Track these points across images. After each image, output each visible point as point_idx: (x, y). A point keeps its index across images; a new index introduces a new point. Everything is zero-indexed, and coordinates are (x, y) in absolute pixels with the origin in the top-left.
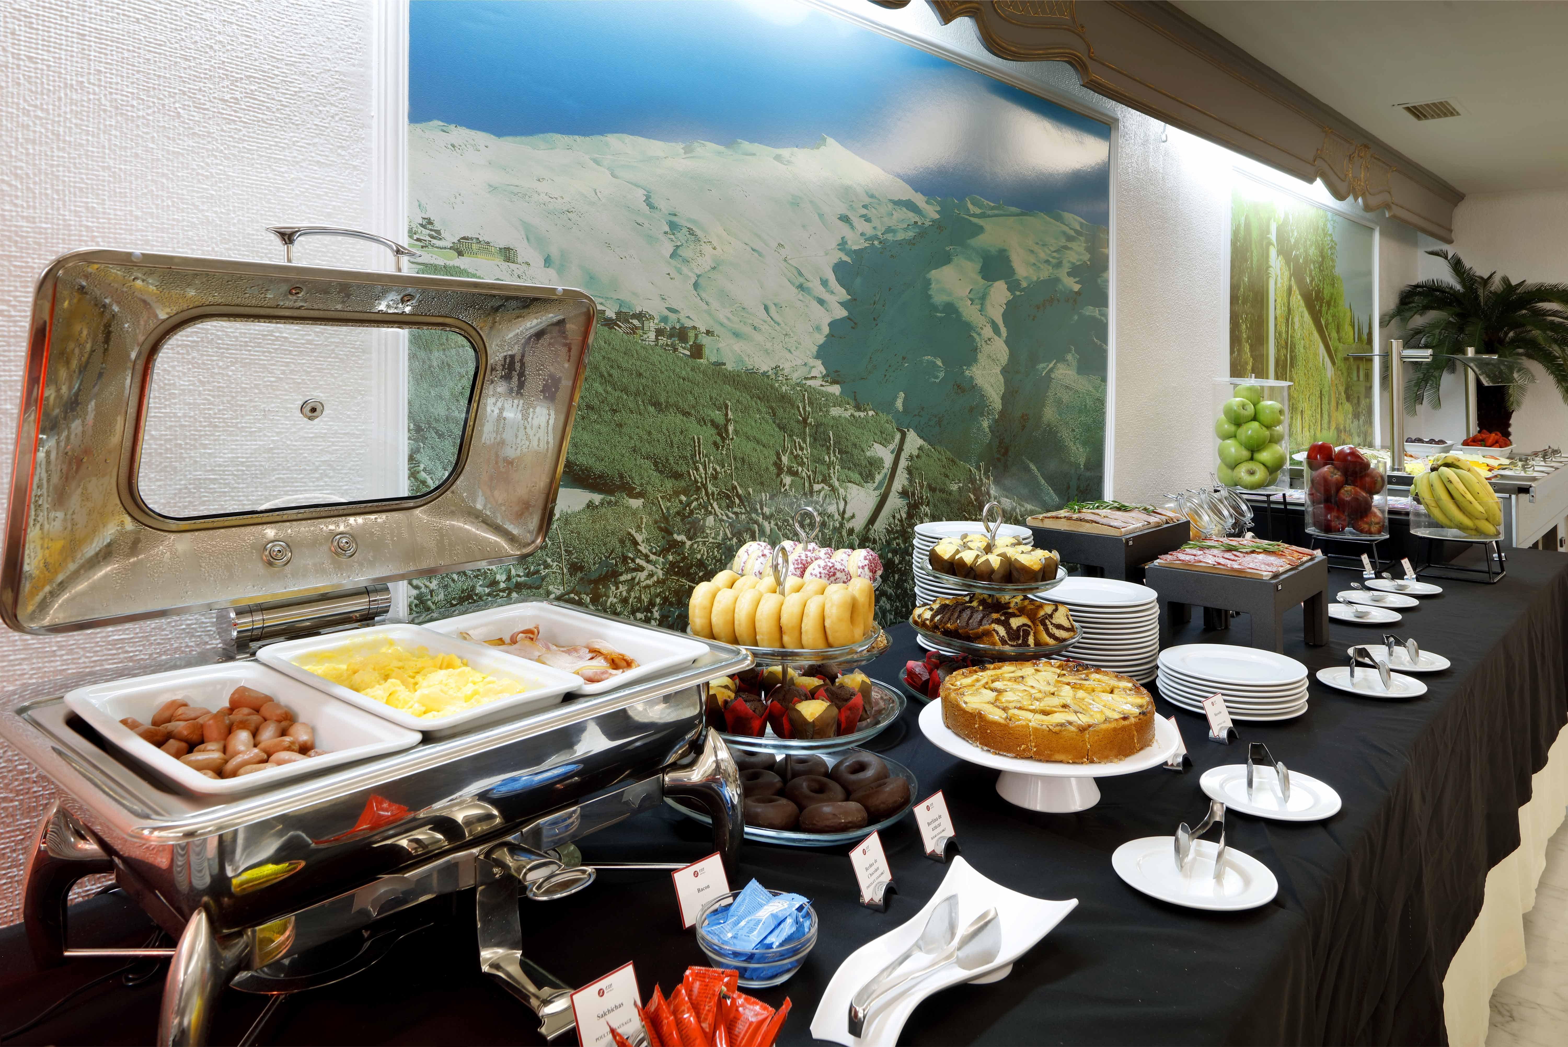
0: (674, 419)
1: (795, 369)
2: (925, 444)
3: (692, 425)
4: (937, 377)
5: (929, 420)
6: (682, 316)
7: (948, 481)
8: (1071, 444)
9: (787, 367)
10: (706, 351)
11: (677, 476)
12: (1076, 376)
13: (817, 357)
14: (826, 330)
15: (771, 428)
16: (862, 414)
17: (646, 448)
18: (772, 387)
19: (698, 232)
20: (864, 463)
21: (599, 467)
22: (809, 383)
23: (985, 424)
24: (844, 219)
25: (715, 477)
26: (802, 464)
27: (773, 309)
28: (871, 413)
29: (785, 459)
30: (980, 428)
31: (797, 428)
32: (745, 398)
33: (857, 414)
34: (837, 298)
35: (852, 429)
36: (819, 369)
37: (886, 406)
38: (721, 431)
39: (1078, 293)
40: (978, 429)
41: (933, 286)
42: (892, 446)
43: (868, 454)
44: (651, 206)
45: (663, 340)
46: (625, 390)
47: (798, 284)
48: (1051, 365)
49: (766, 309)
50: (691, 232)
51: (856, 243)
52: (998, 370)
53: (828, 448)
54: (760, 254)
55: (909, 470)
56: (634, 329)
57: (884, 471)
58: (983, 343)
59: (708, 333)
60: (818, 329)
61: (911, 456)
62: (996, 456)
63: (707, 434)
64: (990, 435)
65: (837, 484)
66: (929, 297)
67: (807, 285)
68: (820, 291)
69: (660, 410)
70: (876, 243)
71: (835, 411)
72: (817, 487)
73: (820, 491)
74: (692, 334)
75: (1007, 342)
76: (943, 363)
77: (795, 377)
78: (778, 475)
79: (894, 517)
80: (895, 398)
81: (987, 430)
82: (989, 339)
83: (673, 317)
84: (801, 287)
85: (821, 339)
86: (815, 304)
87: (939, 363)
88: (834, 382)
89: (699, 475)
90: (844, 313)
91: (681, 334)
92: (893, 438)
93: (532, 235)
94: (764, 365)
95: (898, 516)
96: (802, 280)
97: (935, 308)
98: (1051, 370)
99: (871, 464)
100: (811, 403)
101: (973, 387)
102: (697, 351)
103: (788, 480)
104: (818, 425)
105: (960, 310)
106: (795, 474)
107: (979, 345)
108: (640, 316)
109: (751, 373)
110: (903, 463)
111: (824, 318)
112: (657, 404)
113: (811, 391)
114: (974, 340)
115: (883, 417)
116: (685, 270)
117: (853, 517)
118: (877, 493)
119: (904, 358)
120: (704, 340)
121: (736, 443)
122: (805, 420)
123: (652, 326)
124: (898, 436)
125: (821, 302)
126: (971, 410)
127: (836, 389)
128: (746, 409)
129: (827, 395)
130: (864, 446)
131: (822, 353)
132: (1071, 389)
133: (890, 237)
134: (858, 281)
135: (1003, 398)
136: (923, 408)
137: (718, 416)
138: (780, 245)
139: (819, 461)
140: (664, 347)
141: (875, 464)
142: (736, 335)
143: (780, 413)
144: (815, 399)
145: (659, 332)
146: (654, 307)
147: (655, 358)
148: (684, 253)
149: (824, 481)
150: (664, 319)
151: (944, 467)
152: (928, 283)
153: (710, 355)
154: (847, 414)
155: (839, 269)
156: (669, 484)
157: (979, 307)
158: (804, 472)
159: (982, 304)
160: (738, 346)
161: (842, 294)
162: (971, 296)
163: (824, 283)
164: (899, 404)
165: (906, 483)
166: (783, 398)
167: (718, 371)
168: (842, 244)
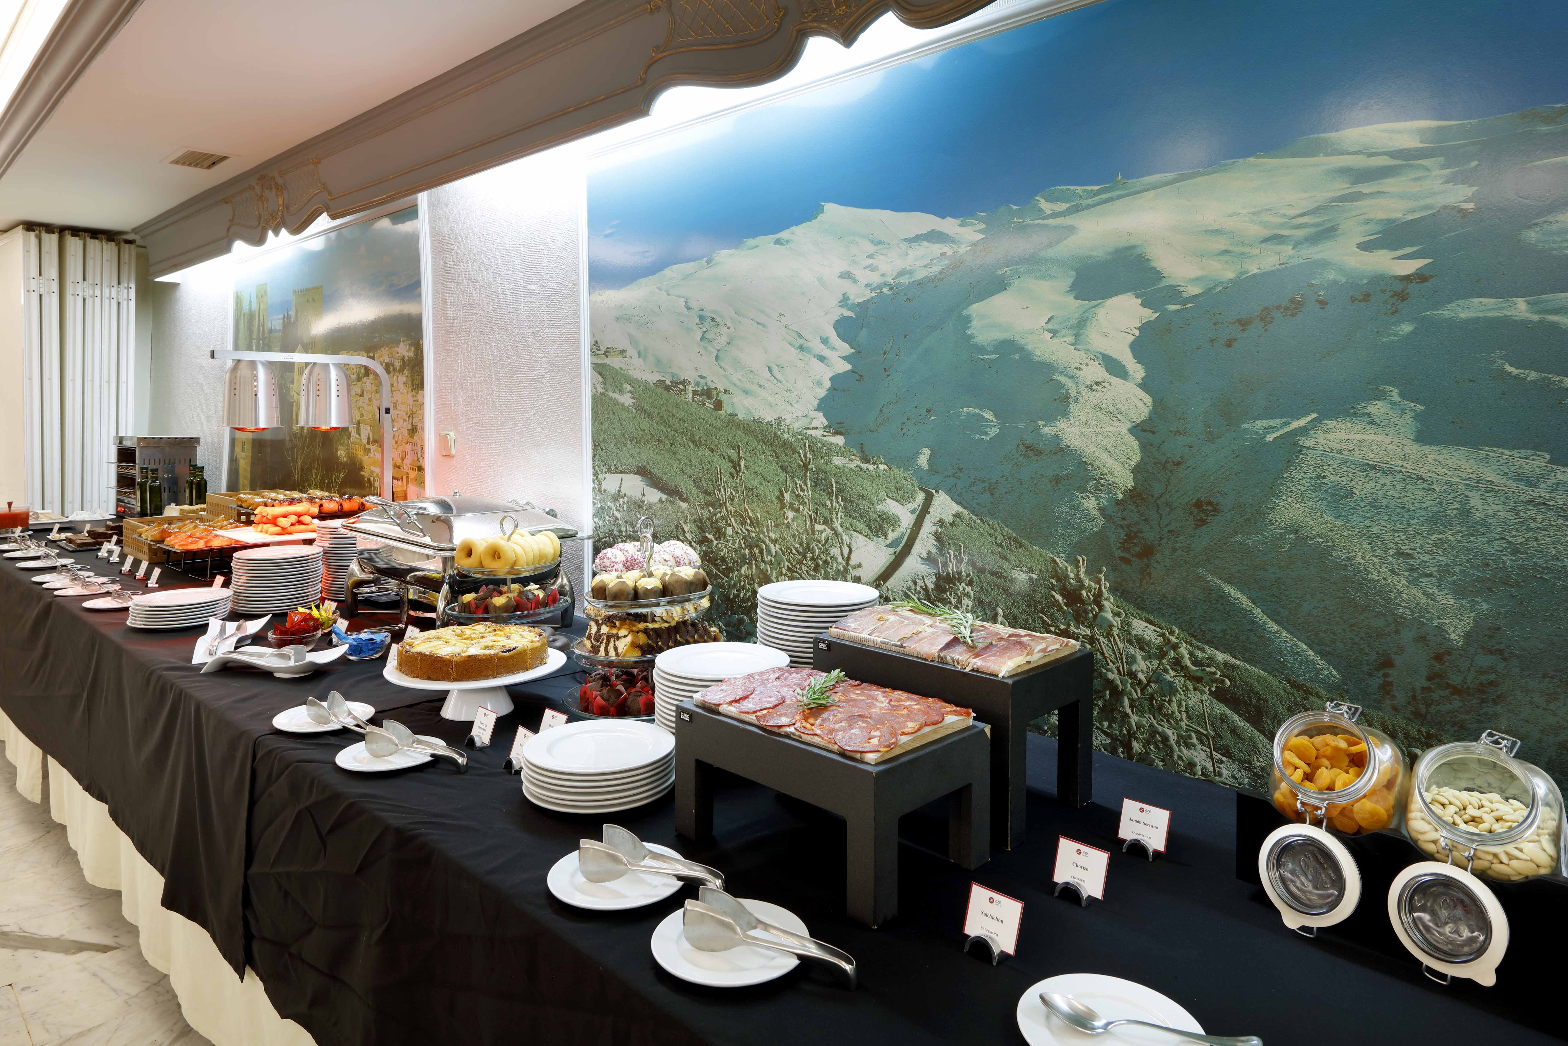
0: (704, 453)
1: (796, 420)
2: (966, 513)
3: (716, 458)
4: (986, 434)
5: (973, 484)
6: (708, 381)
7: (1006, 565)
8: (1400, 583)
9: (788, 419)
10: (724, 406)
11: (707, 493)
12: (1412, 448)
13: (819, 409)
14: (828, 384)
15: (774, 468)
16: (871, 467)
17: (689, 471)
18: (775, 434)
19: (718, 319)
20: (873, 516)
21: (664, 478)
22: (809, 432)
23: (1091, 504)
24: (848, 275)
25: (732, 499)
26: (804, 503)
27: (775, 370)
28: (882, 467)
29: (787, 496)
30: (1076, 507)
31: (798, 471)
32: (753, 442)
33: (864, 466)
34: (839, 354)
35: (859, 480)
36: (820, 420)
37: (908, 461)
38: (736, 465)
39: (1420, 277)
40: (1073, 508)
41: (975, 323)
42: (912, 506)
43: (879, 508)
44: (688, 308)
45: (697, 398)
46: (676, 431)
47: (797, 345)
48: (1295, 425)
49: (770, 370)
50: (713, 320)
51: (859, 295)
52: (1124, 428)
53: (830, 494)
54: (764, 326)
55: (938, 537)
56: (681, 391)
57: (899, 531)
58: (1082, 388)
59: (726, 391)
60: (819, 383)
61: (942, 523)
62: (1118, 553)
63: (725, 467)
64: (1102, 521)
65: (840, 529)
66: (970, 337)
67: (806, 345)
68: (822, 349)
69: (696, 446)
70: (885, 290)
71: (838, 461)
72: (818, 527)
73: (821, 532)
74: (714, 393)
75: (1144, 385)
76: (995, 415)
77: (797, 426)
78: (782, 508)
79: (915, 583)
80: (917, 454)
81: (1096, 513)
82: (1098, 384)
83: (702, 381)
84: (801, 348)
85: (822, 393)
86: (815, 361)
87: (989, 415)
88: (837, 433)
89: (721, 495)
90: (848, 367)
91: (708, 393)
92: (914, 497)
93: (633, 341)
94: (768, 416)
95: (920, 583)
96: (802, 341)
97: (982, 350)
98: (1303, 431)
99: (883, 519)
100: (812, 451)
101: (1062, 450)
102: (718, 405)
103: (790, 514)
104: (819, 471)
105: (1029, 347)
106: (797, 511)
107: (1073, 392)
108: (683, 383)
109: (758, 422)
110: (928, 527)
111: (825, 374)
112: (694, 442)
113: (812, 440)
114: (1060, 385)
115: (899, 473)
116: (710, 348)
117: (859, 566)
118: (892, 550)
119: (929, 411)
120: (723, 397)
121: (746, 476)
122: (806, 466)
123: (690, 389)
124: (921, 497)
125: (822, 359)
126: (1057, 480)
127: (839, 440)
128: (754, 451)
129: (829, 445)
130: (873, 498)
131: (823, 405)
132: (1387, 472)
133: (904, 280)
134: (863, 333)
135: (1137, 470)
136: (961, 470)
137: (732, 453)
138: (782, 315)
139: (820, 504)
140: (698, 403)
141: (891, 521)
142: (746, 392)
143: (782, 457)
144: (814, 446)
145: (695, 393)
146: (690, 375)
147: (693, 411)
148: (709, 336)
149: (825, 523)
150: (698, 384)
151: (999, 545)
152: (968, 320)
153: (727, 408)
154: (853, 465)
155: (841, 324)
156: (702, 497)
157: (1071, 339)
158: (805, 511)
159: (1077, 335)
160: (747, 401)
161: (846, 349)
162: (1050, 326)
163: (825, 341)
164: (923, 460)
165: (934, 550)
166: (785, 444)
167: (732, 420)
168: (844, 301)
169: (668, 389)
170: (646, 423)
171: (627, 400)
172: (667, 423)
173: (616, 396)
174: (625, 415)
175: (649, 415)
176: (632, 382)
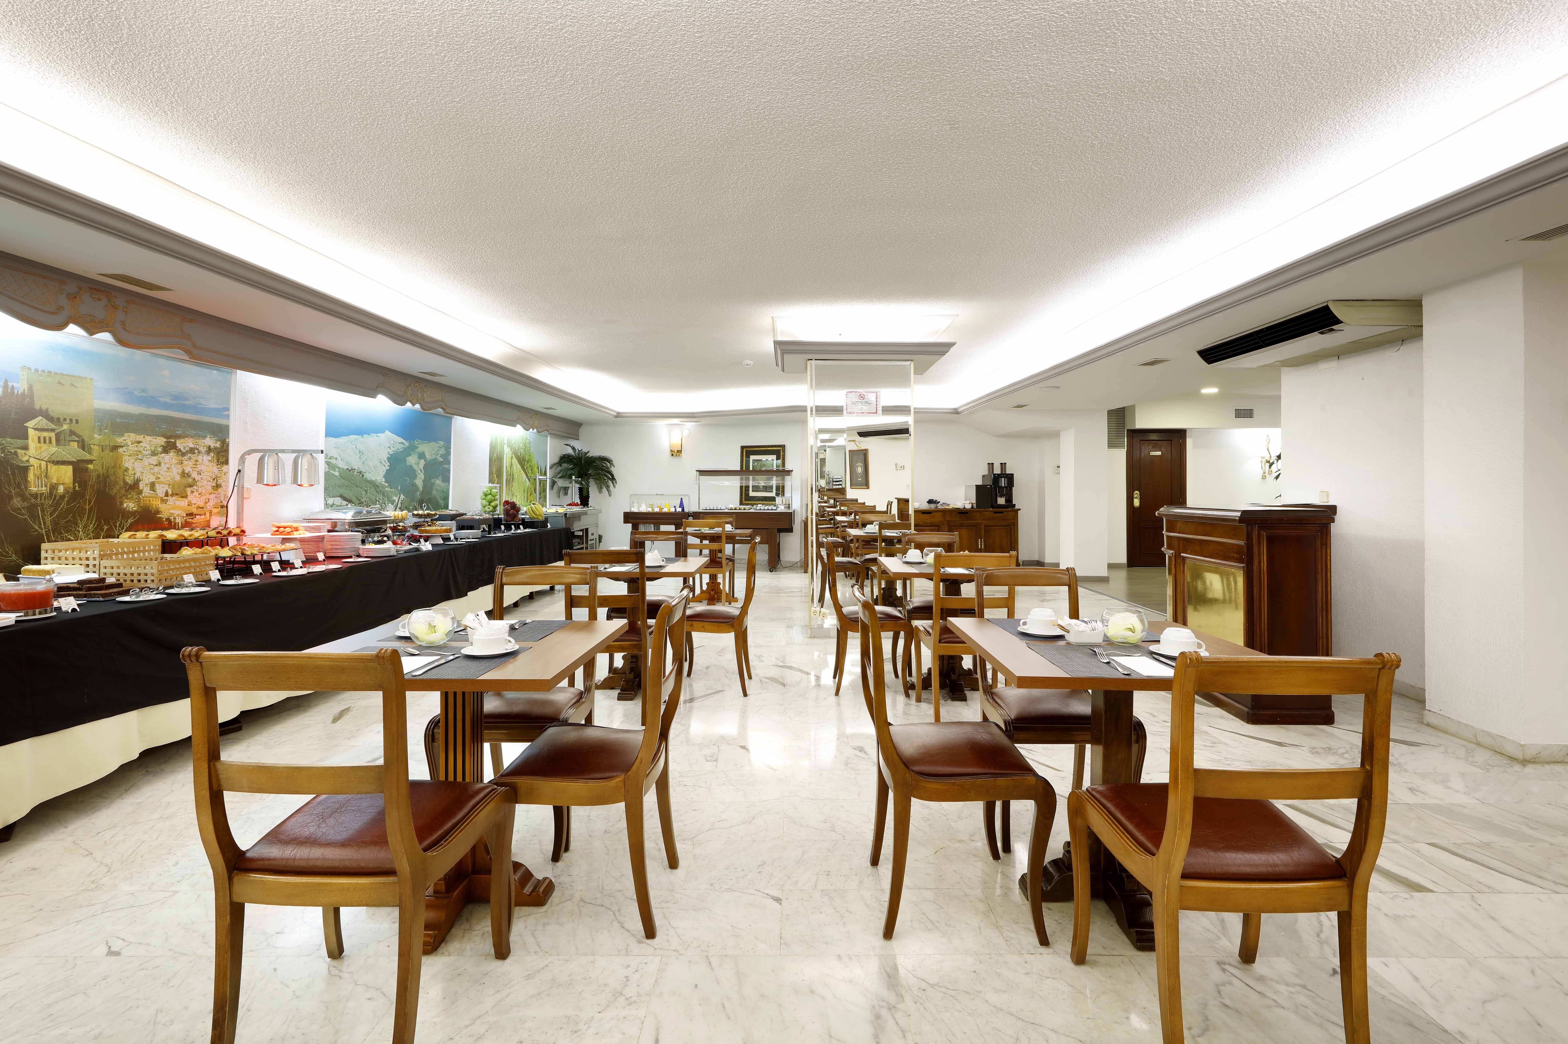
3: (362, 490)
4: (407, 482)
9: (377, 479)
12: (441, 483)
14: (385, 472)
18: (375, 483)
19: (364, 455)
21: (348, 498)
22: (381, 483)
23: (418, 494)
24: (389, 447)
27: (375, 467)
28: (394, 490)
29: (377, 498)
33: (391, 490)
36: (384, 480)
37: (396, 488)
38: (366, 492)
39: (443, 462)
41: (407, 462)
44: (356, 448)
45: (358, 474)
54: (372, 456)
60: (383, 472)
63: (364, 493)
66: (406, 464)
68: (384, 463)
71: (386, 489)
76: (408, 479)
77: (379, 481)
84: (380, 463)
85: (384, 474)
90: (388, 468)
91: (360, 472)
93: (339, 456)
94: (373, 479)
96: (380, 461)
98: (435, 481)
104: (383, 492)
105: (413, 466)
111: (385, 470)
120: (364, 474)
122: (381, 491)
123: (356, 471)
124: (399, 495)
125: (384, 466)
127: (387, 484)
128: (369, 487)
129: (385, 484)
131: (384, 477)
132: (440, 486)
137: (366, 488)
138: (376, 454)
139: (383, 499)
142: (368, 472)
143: (376, 486)
144: (383, 486)
146: (356, 468)
153: (364, 477)
154: (389, 490)
155: (388, 458)
156: (358, 502)
158: (381, 501)
159: (418, 465)
160: (370, 475)
161: (389, 464)
162: (416, 463)
164: (399, 488)
167: (367, 481)
168: (389, 453)
169: (350, 471)
170: (343, 481)
171: (337, 474)
172: (349, 481)
173: (333, 472)
174: (336, 478)
175: (344, 478)
176: (339, 468)
